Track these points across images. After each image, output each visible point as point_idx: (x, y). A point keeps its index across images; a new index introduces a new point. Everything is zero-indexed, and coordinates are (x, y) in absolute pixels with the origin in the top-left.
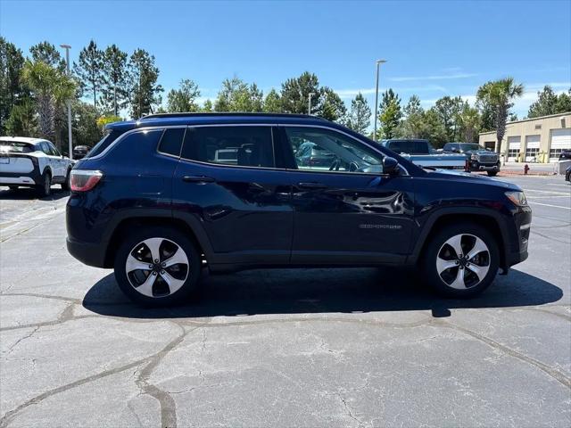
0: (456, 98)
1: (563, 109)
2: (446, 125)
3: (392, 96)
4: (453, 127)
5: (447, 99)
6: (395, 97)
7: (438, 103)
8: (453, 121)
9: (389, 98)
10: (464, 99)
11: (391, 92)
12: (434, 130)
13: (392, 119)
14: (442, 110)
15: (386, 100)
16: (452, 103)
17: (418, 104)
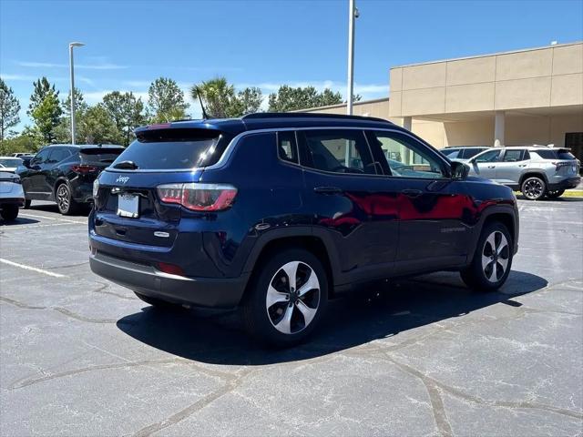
0: (127, 94)
1: (236, 113)
2: (118, 126)
3: (47, 86)
4: (126, 129)
5: (116, 94)
6: (51, 88)
7: (106, 99)
8: (126, 121)
9: (43, 88)
10: (136, 96)
11: (45, 81)
12: (107, 132)
13: (49, 115)
14: (111, 108)
15: (39, 91)
16: (123, 99)
17: (81, 99)
